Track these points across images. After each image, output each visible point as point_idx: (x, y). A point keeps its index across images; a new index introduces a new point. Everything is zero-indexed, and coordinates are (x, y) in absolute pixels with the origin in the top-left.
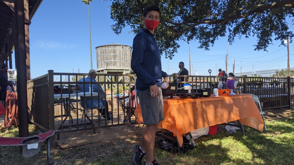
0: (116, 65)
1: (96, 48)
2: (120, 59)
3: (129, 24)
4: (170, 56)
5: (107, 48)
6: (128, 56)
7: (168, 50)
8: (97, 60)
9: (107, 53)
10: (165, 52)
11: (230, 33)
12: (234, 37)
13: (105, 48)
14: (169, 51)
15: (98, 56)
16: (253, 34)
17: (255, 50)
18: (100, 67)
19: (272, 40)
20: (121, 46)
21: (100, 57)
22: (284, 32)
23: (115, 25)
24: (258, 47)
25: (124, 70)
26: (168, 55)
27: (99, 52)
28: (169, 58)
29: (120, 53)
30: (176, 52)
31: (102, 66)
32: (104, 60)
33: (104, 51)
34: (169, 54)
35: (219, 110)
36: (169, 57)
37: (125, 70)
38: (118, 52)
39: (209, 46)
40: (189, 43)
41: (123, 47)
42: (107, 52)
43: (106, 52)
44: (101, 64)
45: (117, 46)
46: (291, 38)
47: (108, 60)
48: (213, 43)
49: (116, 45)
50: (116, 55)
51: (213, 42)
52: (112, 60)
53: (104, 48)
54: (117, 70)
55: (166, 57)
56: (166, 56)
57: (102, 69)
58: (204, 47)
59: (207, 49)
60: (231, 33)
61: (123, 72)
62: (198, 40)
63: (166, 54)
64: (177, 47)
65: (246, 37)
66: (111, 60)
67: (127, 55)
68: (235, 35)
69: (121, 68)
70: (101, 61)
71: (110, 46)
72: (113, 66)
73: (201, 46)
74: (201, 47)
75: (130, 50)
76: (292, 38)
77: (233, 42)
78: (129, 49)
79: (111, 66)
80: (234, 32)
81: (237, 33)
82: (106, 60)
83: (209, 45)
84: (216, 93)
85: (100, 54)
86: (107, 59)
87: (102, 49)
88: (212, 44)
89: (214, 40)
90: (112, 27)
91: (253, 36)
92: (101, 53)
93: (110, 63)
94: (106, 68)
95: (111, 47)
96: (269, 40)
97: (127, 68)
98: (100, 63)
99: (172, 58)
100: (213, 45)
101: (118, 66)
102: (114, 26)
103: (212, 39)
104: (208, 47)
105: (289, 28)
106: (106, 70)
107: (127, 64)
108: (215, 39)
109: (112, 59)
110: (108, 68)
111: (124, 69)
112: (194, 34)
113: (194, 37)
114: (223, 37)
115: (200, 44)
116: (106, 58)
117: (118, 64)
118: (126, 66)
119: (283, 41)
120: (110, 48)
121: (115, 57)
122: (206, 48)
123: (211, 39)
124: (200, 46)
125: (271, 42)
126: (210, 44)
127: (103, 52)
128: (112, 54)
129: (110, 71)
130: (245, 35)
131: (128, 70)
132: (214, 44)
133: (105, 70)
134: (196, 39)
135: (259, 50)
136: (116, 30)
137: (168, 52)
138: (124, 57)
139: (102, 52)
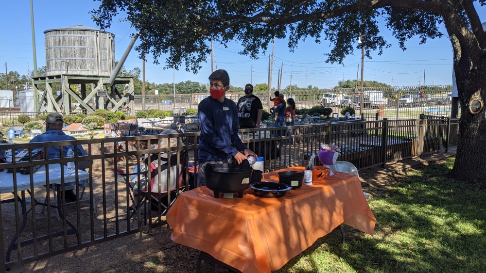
0: (85, 67)
1: (45, 32)
2: (93, 57)
3: (122, 8)
4: (195, 67)
5: (66, 34)
6: (107, 52)
7: (190, 57)
8: (48, 56)
9: (67, 44)
10: (186, 59)
11: (292, 33)
12: (298, 40)
13: (64, 33)
14: (193, 58)
15: (48, 48)
16: (326, 35)
17: (327, 62)
18: (54, 68)
19: (352, 48)
20: (95, 31)
21: (53, 50)
22: (372, 37)
23: (98, 11)
24: (332, 59)
25: (100, 77)
26: (191, 66)
27: (51, 40)
28: (192, 71)
29: (93, 45)
30: (204, 60)
31: (56, 67)
32: (61, 57)
33: (61, 39)
34: (192, 64)
35: (318, 210)
36: (192, 69)
37: (103, 77)
38: (88, 43)
39: (258, 53)
40: (226, 47)
41: (98, 33)
42: (67, 42)
43: (64, 40)
44: (56, 63)
45: (87, 33)
46: (381, 47)
47: (70, 57)
48: (266, 48)
49: (84, 30)
50: (85, 48)
51: (264, 46)
52: (78, 58)
53: (61, 34)
54: (88, 76)
55: (186, 69)
56: (187, 67)
57: (57, 73)
58: (250, 53)
59: (254, 56)
60: (294, 32)
61: (98, 80)
62: (241, 42)
63: (186, 64)
64: (206, 52)
65: (317, 41)
66: (75, 56)
67: (105, 49)
68: (299, 36)
69: (95, 73)
70: (56, 57)
71: (72, 31)
72: (79, 68)
73: (245, 51)
74: (245, 53)
75: (112, 41)
76: (383, 47)
77: (295, 47)
78: (110, 38)
79: (76, 68)
80: (299, 32)
81: (304, 34)
82: (66, 57)
83: (258, 50)
84: (309, 180)
85: (52, 45)
86: (67, 55)
87: (58, 35)
88: (264, 49)
89: (267, 42)
90: (92, 14)
91: (326, 39)
92: (55, 43)
93: (73, 62)
94: (64, 72)
95: (76, 32)
96: (349, 49)
97: (106, 74)
98: (54, 61)
99: (197, 71)
100: (264, 52)
101: (89, 69)
102: (95, 13)
103: (265, 41)
104: (256, 54)
105: (379, 32)
106: (66, 77)
107: (105, 64)
108: (269, 42)
109: (77, 55)
110: (70, 73)
111: (100, 75)
112: (236, 31)
113: (235, 37)
114: (282, 39)
115: (243, 48)
116: (66, 52)
117: (88, 66)
118: (103, 69)
119: (369, 51)
120: (72, 35)
121: (83, 51)
122: (252, 54)
123: (263, 41)
124: (243, 51)
125: (352, 51)
126: (261, 50)
127: (60, 42)
128: (77, 46)
129: (73, 78)
130: (315, 38)
131: (108, 77)
132: (266, 51)
133: (65, 75)
134: (238, 40)
135: (332, 63)
136: (100, 21)
137: (192, 61)
138: (101, 53)
139: (57, 40)
